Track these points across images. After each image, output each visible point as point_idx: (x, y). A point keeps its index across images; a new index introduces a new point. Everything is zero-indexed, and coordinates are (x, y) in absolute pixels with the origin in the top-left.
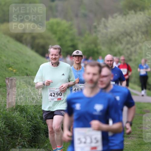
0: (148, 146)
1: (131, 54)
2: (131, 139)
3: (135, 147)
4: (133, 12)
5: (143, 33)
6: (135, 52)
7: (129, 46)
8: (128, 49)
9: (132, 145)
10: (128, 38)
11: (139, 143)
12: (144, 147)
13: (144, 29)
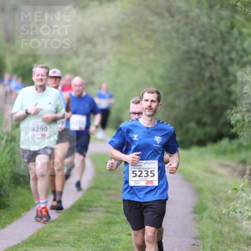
0: (121, 227)
1: (93, 74)
2: (94, 214)
3: (100, 227)
4: (96, 3)
5: (114, 38)
6: (100, 69)
7: (90, 60)
8: (88, 65)
9: (94, 225)
10: (89, 47)
11: (107, 221)
12: (115, 228)
13: (115, 32)
